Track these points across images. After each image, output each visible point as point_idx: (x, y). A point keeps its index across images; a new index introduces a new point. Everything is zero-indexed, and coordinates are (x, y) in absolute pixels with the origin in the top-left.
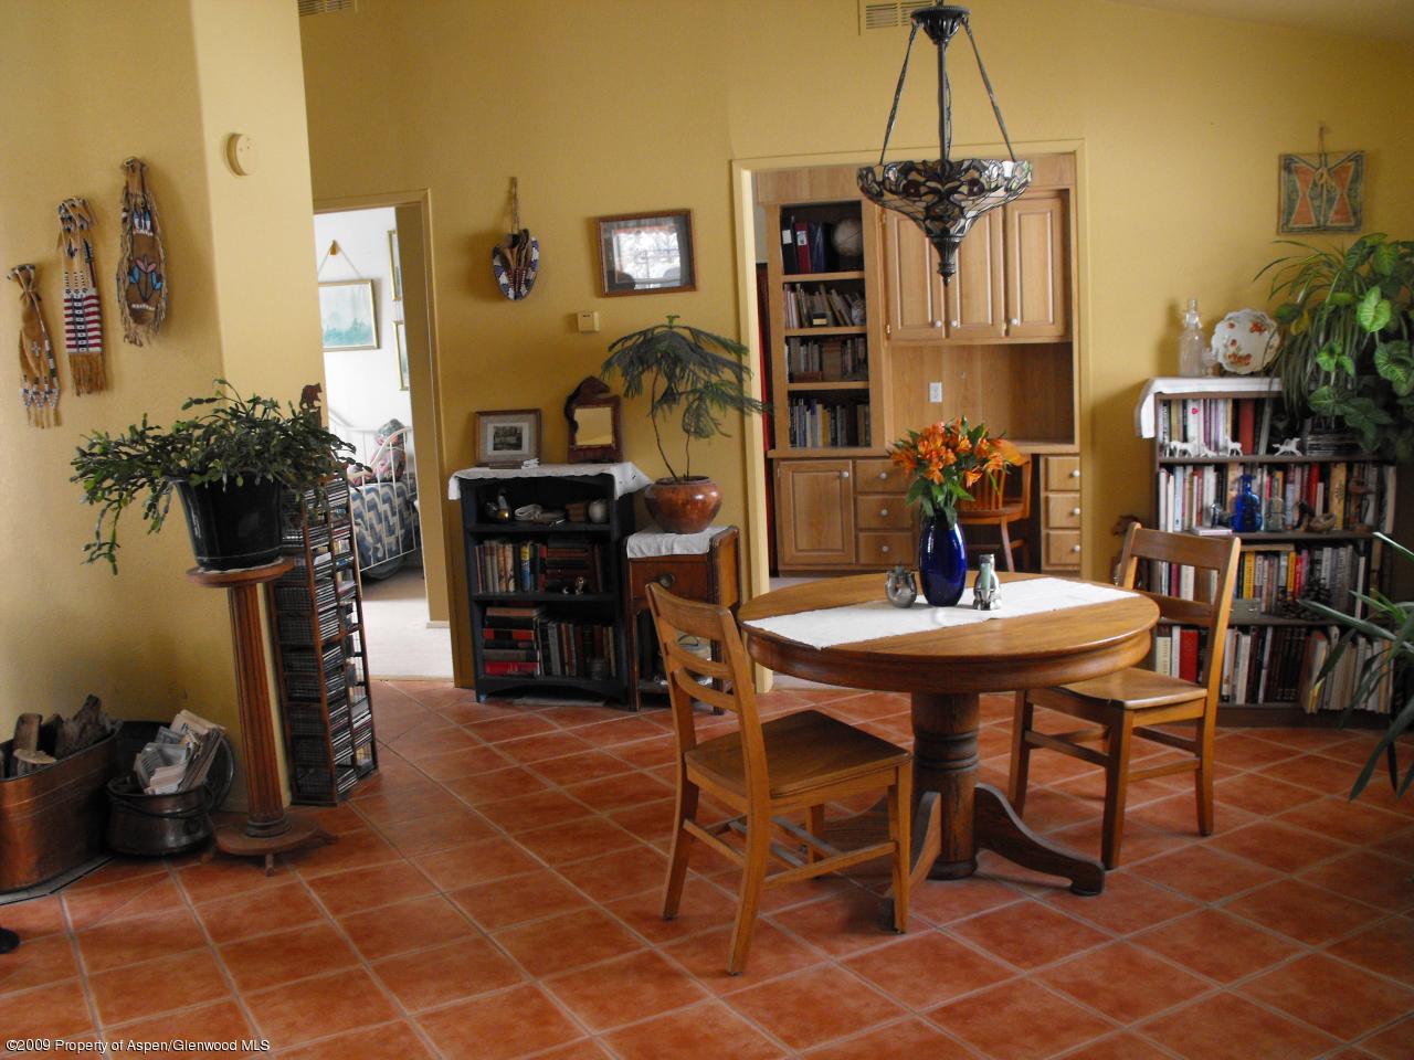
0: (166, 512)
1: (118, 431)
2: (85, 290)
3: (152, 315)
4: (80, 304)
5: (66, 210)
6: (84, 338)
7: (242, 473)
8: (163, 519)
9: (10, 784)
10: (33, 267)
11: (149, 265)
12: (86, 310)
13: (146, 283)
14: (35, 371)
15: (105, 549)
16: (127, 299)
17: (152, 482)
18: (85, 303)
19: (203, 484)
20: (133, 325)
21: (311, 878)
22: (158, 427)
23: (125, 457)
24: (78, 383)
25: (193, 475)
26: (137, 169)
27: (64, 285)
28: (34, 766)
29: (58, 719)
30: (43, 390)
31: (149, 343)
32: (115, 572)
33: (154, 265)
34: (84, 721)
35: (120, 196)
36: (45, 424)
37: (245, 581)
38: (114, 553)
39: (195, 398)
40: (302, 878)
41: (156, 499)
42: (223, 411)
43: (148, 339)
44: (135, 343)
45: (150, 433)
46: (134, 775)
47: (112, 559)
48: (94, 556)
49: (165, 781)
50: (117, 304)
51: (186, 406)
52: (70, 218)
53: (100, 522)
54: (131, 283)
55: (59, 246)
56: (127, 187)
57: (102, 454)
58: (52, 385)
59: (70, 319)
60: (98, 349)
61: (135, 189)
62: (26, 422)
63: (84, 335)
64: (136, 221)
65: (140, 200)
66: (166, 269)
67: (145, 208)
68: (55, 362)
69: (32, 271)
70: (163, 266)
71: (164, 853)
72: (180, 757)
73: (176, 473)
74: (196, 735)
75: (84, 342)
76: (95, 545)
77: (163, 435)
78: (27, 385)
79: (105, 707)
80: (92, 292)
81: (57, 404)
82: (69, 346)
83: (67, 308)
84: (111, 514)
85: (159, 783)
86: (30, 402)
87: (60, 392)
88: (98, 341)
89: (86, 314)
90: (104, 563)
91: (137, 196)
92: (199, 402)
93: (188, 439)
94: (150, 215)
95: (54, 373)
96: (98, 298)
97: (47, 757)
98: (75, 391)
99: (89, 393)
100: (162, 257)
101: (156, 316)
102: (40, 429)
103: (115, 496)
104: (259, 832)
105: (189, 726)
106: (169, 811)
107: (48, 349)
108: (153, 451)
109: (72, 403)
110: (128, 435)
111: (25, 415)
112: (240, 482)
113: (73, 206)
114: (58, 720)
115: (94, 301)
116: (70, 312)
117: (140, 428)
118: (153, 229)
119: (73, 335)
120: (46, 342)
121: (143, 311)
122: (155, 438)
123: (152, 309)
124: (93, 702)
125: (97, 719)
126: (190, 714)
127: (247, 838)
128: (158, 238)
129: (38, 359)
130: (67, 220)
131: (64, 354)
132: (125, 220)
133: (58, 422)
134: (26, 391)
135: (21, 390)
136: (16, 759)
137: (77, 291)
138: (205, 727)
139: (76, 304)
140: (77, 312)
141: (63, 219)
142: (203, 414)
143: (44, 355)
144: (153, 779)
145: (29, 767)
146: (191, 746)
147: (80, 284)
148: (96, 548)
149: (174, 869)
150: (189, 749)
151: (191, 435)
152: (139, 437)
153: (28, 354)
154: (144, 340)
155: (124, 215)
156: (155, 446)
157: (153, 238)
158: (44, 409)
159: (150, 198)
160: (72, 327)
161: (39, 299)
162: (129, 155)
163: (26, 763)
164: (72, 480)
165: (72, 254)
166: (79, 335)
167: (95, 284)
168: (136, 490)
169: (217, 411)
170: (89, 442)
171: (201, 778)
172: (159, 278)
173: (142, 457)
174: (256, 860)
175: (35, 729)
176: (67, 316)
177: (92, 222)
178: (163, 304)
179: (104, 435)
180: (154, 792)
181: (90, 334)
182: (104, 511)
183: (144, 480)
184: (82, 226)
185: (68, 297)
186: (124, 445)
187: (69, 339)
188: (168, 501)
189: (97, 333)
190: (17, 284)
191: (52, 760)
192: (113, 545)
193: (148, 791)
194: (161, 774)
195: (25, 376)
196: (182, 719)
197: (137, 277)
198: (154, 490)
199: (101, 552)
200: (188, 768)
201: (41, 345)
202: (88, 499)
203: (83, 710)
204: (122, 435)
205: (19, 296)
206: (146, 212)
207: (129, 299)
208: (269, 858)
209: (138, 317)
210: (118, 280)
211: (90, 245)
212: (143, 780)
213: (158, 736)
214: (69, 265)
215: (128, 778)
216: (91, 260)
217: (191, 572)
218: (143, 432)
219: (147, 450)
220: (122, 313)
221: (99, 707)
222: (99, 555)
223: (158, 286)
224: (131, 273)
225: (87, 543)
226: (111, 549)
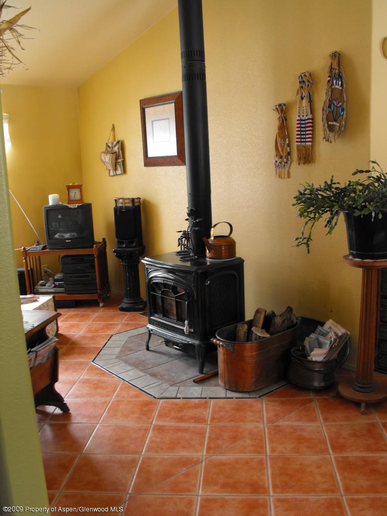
0: (336, 225)
1: (318, 183)
2: (307, 116)
3: (338, 128)
4: (304, 122)
5: (302, 78)
6: (304, 138)
7: (381, 211)
8: (334, 228)
9: (248, 345)
10: (285, 105)
11: (339, 103)
12: (307, 125)
13: (337, 112)
14: (281, 153)
15: (305, 241)
16: (327, 119)
17: (331, 211)
18: (306, 122)
19: (361, 215)
20: (328, 132)
21: (384, 421)
22: (338, 183)
23: (320, 197)
24: (299, 159)
25: (356, 211)
26: (337, 56)
27: (298, 113)
28: (260, 337)
29: (273, 313)
30: (284, 161)
31: (335, 142)
32: (309, 252)
33: (341, 103)
34: (285, 318)
35: (327, 70)
36: (283, 178)
37: (373, 266)
38: (309, 243)
39: (359, 170)
40: (379, 420)
41: (332, 218)
42: (373, 177)
43: (335, 139)
44: (328, 141)
45: (334, 186)
46: (304, 347)
47: (308, 246)
48: (300, 244)
49: (318, 355)
50: (321, 122)
51: (354, 174)
52: (303, 82)
53: (304, 227)
54: (329, 112)
55: (297, 95)
56: (331, 65)
57: (309, 195)
58: (287, 159)
59: (299, 129)
60: (310, 144)
61: (335, 66)
62: (275, 175)
63: (304, 136)
64: (334, 81)
65: (337, 71)
66: (346, 105)
67: (339, 75)
68: (290, 149)
69: (284, 107)
70: (345, 104)
71: (312, 388)
72: (326, 344)
73: (346, 208)
74: (336, 334)
75: (304, 140)
76: (301, 238)
77: (341, 187)
78: (277, 159)
79: (294, 312)
80: (310, 116)
81: (289, 168)
82: (297, 142)
83: (298, 124)
84: (310, 224)
85: (315, 355)
86: (277, 167)
87: (291, 163)
88: (310, 140)
89: (306, 127)
90: (304, 246)
91: (336, 69)
92: (361, 172)
93: (354, 191)
94: (341, 79)
95: (289, 154)
96: (312, 119)
97: (266, 333)
98: (297, 163)
99: (304, 164)
100: (345, 100)
101: (339, 129)
102: (280, 179)
103: (312, 215)
104: (359, 389)
105: (333, 329)
106: (317, 369)
107: (287, 142)
108: (335, 195)
109: (296, 169)
110: (323, 186)
111: (275, 172)
112: (380, 216)
113: (305, 75)
114: (273, 315)
115: (311, 121)
116: (299, 125)
117: (329, 183)
118: (342, 85)
119: (299, 136)
120: (287, 139)
121: (333, 126)
122: (336, 188)
123: (338, 125)
124: (290, 310)
125: (290, 317)
126: (333, 322)
127: (352, 390)
128: (344, 90)
129: (283, 147)
130: (302, 82)
131: (295, 145)
132: (329, 81)
133: (289, 176)
134: (276, 162)
135: (274, 161)
136: (253, 332)
137: (303, 116)
138: (341, 331)
139: (302, 122)
140: (302, 126)
141: (300, 82)
142: (363, 178)
143: (286, 146)
144: (312, 353)
145: (258, 337)
146: (332, 339)
147: (305, 112)
148: (301, 240)
149: (316, 397)
150: (331, 341)
151: (355, 188)
152: (329, 187)
153: (279, 145)
154: (333, 140)
155: (329, 79)
156: (336, 192)
157: (342, 90)
158: (283, 170)
159: (342, 71)
160: (299, 133)
161: (286, 120)
162: (333, 50)
163: (256, 335)
164: (293, 205)
165: (302, 98)
166: (302, 137)
167: (312, 112)
168: (323, 213)
169: (369, 177)
170: (304, 188)
171: (335, 356)
172: (343, 110)
173: (329, 197)
174: (357, 404)
175: (262, 316)
176: (298, 127)
177: (313, 83)
178: (343, 123)
179: (311, 185)
180: (312, 359)
181: (307, 136)
182: (307, 223)
183: (328, 209)
184: (308, 85)
185: (299, 118)
186: (321, 191)
187: (297, 138)
188: (337, 220)
189: (310, 136)
190: (277, 113)
191: (268, 336)
192: (309, 239)
193: (309, 358)
194: (316, 351)
195: (277, 155)
196: (329, 324)
197: (332, 109)
198: (331, 214)
199: (303, 242)
200: (329, 351)
201: (285, 140)
202: (300, 215)
203: (285, 312)
204: (320, 186)
205: (277, 118)
206: (340, 77)
207: (328, 120)
208: (363, 405)
209: (331, 128)
210: (323, 110)
211: (311, 94)
212: (307, 351)
213: (317, 330)
214: (301, 103)
215: (300, 348)
216: (311, 101)
217: (346, 257)
218: (331, 185)
219: (332, 194)
220: (324, 126)
221: (292, 312)
222: (302, 244)
223: (342, 114)
224: (330, 107)
225: (296, 237)
226: (308, 241)
